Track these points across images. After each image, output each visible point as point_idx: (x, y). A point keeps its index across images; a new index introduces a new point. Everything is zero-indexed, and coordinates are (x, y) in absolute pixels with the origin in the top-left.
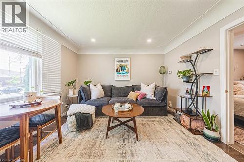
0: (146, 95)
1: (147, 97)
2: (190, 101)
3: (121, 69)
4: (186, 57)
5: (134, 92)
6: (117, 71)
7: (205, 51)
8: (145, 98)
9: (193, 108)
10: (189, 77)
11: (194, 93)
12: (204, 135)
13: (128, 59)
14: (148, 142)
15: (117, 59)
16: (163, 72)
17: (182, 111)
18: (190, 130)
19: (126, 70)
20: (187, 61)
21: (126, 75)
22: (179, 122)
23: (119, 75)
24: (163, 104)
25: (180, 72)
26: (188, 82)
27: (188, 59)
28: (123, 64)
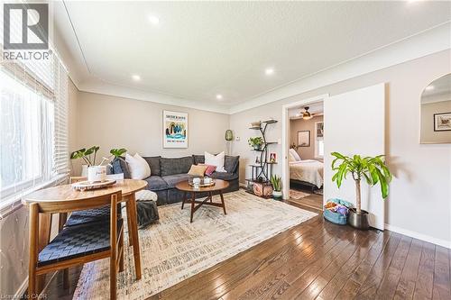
0: (215, 167)
1: (217, 170)
2: (260, 169)
3: (174, 129)
4: (256, 124)
5: (195, 164)
6: (167, 133)
7: (272, 122)
8: (214, 171)
9: (263, 176)
10: (259, 145)
11: (264, 161)
12: (272, 197)
13: (185, 115)
14: (235, 214)
15: (166, 113)
16: (229, 137)
17: (254, 181)
18: (263, 196)
19: (182, 133)
20: (257, 129)
21: (181, 139)
22: (252, 193)
23: (170, 139)
24: (235, 177)
25: (252, 140)
26: (258, 150)
27: (258, 127)
28: (177, 122)
